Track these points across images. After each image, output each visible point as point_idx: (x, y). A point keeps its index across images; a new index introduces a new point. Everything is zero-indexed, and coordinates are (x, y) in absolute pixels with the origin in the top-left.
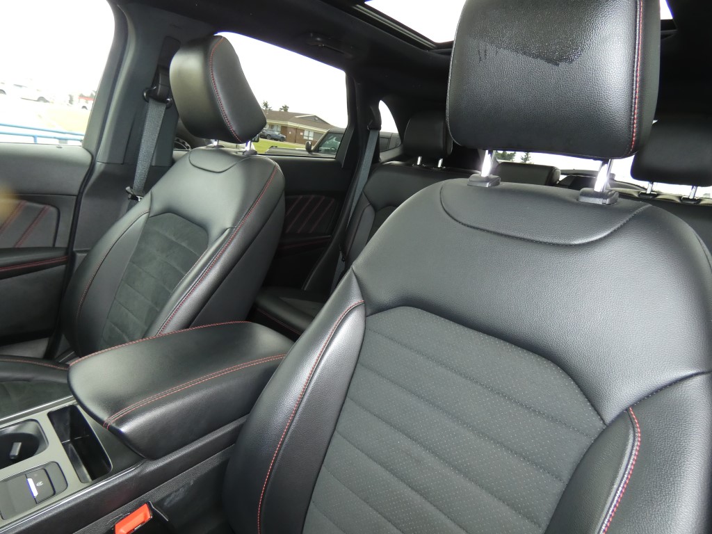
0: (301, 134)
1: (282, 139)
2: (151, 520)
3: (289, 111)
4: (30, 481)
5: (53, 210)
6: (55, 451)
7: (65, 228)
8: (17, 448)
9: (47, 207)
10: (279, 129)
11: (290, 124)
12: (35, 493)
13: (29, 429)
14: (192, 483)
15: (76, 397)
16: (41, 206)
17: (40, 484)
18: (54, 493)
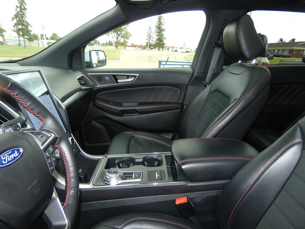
0: (302, 53)
1: (289, 57)
2: (187, 203)
3: (295, 41)
4: (156, 173)
5: (179, 90)
6: (164, 167)
7: (182, 97)
8: (156, 163)
9: (178, 89)
10: (288, 52)
11: (295, 48)
12: (157, 178)
13: (160, 158)
14: (204, 197)
15: (172, 153)
16: (176, 88)
17: (158, 175)
18: (161, 180)
